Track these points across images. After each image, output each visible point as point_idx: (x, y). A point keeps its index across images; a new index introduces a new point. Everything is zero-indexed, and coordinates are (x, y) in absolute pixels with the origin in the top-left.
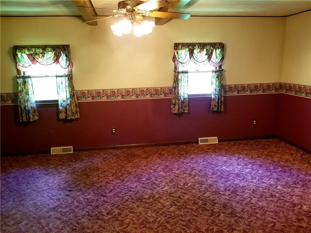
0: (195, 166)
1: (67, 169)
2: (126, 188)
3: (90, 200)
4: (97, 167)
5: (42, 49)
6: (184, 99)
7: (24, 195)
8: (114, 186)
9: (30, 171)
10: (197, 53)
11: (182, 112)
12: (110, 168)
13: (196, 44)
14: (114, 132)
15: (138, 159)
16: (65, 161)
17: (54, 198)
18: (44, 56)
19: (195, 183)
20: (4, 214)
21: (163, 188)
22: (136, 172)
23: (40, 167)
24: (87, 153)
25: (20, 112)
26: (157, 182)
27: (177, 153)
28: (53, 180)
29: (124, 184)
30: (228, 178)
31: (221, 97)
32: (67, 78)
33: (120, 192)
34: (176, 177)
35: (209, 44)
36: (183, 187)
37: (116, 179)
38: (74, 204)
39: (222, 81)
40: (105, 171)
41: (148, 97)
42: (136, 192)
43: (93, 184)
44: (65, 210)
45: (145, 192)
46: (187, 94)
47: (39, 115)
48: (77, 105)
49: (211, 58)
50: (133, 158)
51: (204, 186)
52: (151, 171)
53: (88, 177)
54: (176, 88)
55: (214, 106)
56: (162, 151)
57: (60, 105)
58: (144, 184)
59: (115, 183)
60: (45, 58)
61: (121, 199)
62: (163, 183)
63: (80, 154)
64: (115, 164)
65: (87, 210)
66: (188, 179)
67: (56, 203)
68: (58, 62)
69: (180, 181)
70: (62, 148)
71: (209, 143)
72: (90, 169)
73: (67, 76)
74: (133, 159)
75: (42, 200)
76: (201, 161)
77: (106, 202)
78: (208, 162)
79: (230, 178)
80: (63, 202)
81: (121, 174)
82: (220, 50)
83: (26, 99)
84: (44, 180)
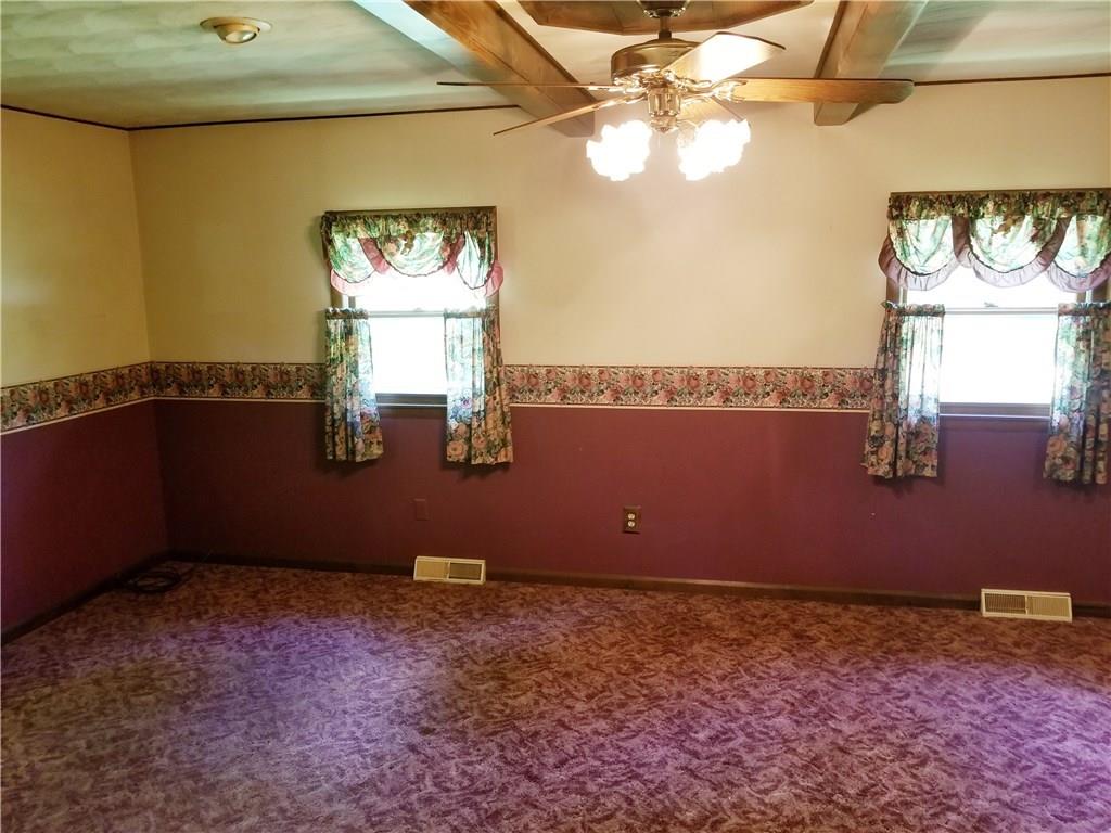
0: (936, 712)
1: (445, 645)
2: (624, 762)
3: (479, 785)
4: (545, 654)
5: (408, 221)
6: (923, 420)
7: (284, 716)
8: (583, 741)
9: (330, 630)
10: (990, 231)
11: (913, 472)
12: (588, 665)
13: (988, 195)
14: (631, 524)
15: (706, 643)
16: (448, 610)
17: (367, 750)
18: (412, 246)
19: (915, 795)
20: (204, 776)
21: (766, 792)
22: (683, 697)
23: (364, 622)
24: (531, 590)
25: (328, 429)
26: (749, 760)
27: (871, 642)
28: (387, 678)
29: (621, 744)
30: (1079, 802)
31: (1098, 422)
32: (478, 321)
33: (595, 774)
34: (838, 753)
35: (1047, 195)
36: (855, 806)
37: (597, 716)
38: (422, 787)
39: (1104, 355)
40: (568, 675)
41: (771, 404)
42: (652, 787)
43: (511, 719)
44: (384, 806)
45: (689, 794)
46: (937, 401)
47: (387, 444)
48: (508, 419)
49: (1055, 254)
50: (687, 634)
51: (953, 816)
52: (742, 705)
53: (504, 686)
54: (890, 375)
55: (1063, 458)
56: (810, 625)
57: (452, 414)
58: (696, 755)
59: (588, 730)
60: (414, 253)
61: (591, 802)
62: (775, 770)
63: (507, 592)
64: (613, 652)
65: (455, 823)
66: (886, 770)
67: (366, 767)
68: (455, 264)
69: (850, 773)
70: (450, 560)
71: (1027, 616)
72: (519, 658)
73: (478, 315)
74: (685, 640)
75: (328, 748)
76: (970, 695)
77: (532, 804)
78: (1002, 703)
79: (1090, 803)
80: (388, 772)
81: (622, 697)
82: (1100, 219)
83: (349, 386)
84: (361, 673)
